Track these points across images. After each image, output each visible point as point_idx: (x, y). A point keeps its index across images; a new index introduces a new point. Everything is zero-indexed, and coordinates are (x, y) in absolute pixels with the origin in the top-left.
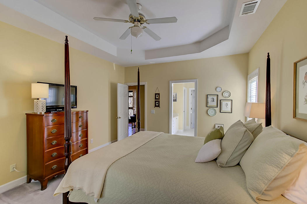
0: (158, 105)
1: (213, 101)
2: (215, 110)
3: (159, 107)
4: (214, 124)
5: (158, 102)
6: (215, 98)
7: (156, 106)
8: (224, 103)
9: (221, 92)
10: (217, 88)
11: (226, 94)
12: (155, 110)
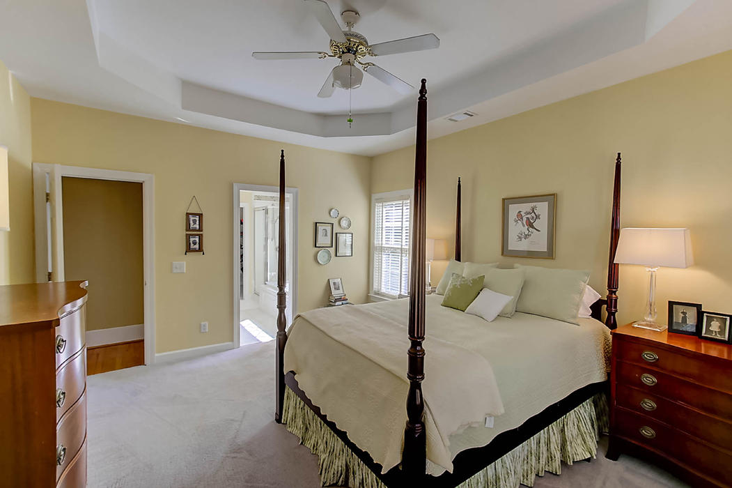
0: (197, 246)
1: (326, 235)
2: (329, 253)
3: (202, 251)
4: (326, 281)
5: (197, 240)
6: (329, 228)
7: (189, 250)
8: (342, 238)
9: (338, 218)
10: (331, 210)
11: (344, 223)
12: (185, 263)
